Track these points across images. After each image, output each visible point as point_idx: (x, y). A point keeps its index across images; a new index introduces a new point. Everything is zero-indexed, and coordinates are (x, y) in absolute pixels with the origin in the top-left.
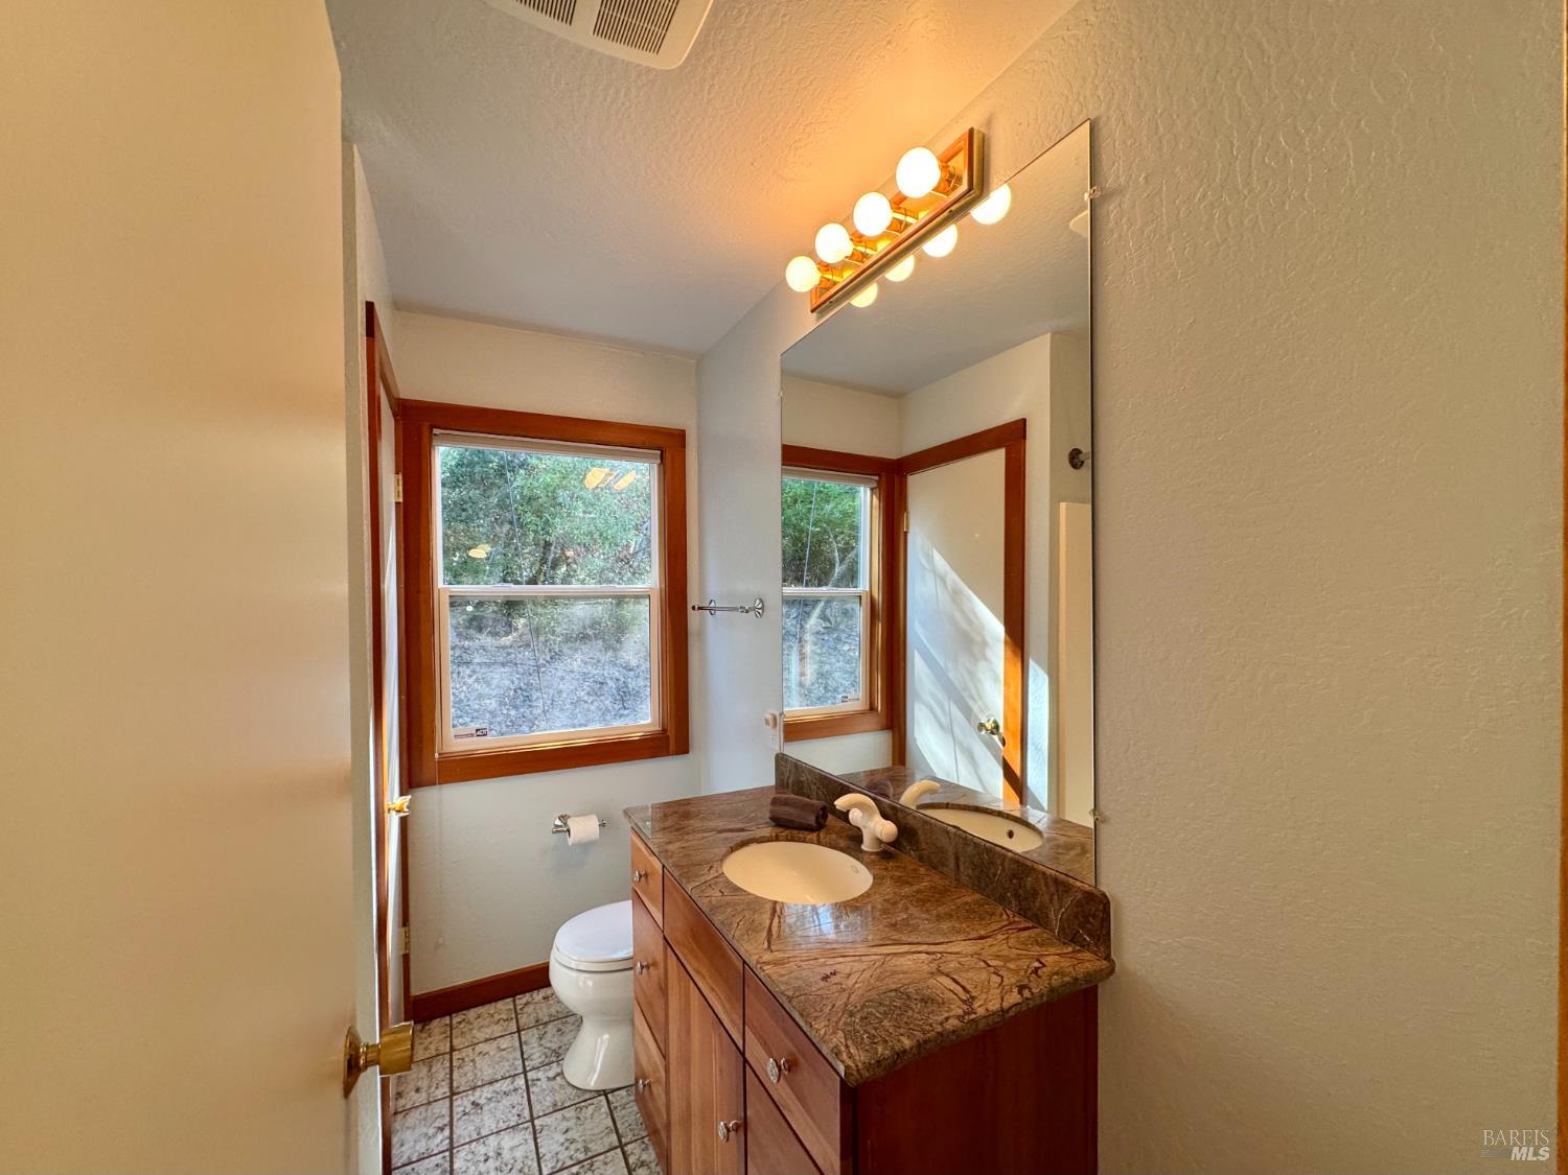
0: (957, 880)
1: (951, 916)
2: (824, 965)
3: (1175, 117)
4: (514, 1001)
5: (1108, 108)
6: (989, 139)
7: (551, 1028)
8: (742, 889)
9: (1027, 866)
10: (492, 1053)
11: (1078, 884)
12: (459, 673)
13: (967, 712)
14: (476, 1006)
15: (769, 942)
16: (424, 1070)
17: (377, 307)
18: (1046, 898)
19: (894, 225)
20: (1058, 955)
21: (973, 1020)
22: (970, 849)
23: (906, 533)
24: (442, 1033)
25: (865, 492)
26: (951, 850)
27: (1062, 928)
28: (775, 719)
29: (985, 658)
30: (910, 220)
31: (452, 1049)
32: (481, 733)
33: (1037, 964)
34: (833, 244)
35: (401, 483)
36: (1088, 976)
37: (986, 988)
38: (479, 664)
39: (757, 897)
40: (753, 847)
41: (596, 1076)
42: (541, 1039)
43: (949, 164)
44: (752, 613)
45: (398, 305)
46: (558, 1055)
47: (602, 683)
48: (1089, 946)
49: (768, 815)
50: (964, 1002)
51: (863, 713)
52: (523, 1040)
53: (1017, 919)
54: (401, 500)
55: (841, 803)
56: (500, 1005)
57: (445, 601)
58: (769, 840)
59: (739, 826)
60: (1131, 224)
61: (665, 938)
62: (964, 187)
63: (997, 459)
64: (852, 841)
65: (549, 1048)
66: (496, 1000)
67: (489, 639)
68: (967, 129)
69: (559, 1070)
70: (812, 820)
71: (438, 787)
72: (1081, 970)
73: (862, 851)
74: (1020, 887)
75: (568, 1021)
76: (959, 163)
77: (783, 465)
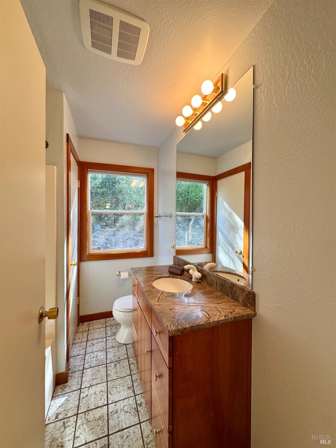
0: (216, 289)
1: (212, 298)
2: (172, 306)
3: (276, 60)
4: (106, 320)
5: (258, 62)
6: (228, 76)
7: (114, 327)
8: (155, 288)
9: (234, 284)
10: (98, 332)
11: (247, 289)
12: (101, 237)
13: (233, 248)
14: (96, 320)
15: (158, 300)
16: (81, 334)
17: (70, 135)
18: (238, 293)
19: (203, 104)
20: (240, 309)
21: (209, 322)
22: (220, 280)
23: (217, 197)
24: (87, 326)
25: (205, 186)
26: (215, 281)
27: (243, 302)
28: (174, 246)
29: (238, 233)
30: (207, 102)
31: (89, 330)
32: (99, 249)
33: (233, 311)
34: (187, 111)
35: (79, 182)
36: (247, 315)
37: (215, 315)
38: (106, 235)
39: (159, 290)
40: (163, 279)
41: (124, 340)
42: (111, 329)
43: (217, 84)
44: (168, 217)
45: (80, 137)
46: (115, 334)
47: (138, 241)
48: (249, 307)
49: (168, 271)
50: (207, 318)
51: (203, 248)
52: (107, 329)
53: (231, 300)
54: (79, 187)
55: (186, 267)
56: (102, 320)
57: (90, 214)
58: (167, 277)
59: (160, 273)
60: (264, 94)
61: (138, 302)
62: (220, 90)
63: (242, 175)
64: (189, 279)
65: (113, 332)
66: (101, 319)
67: (109, 229)
68: (221, 74)
69: (115, 338)
70: (179, 272)
71: (87, 262)
72: (245, 313)
73: (192, 281)
74: (232, 291)
75: (118, 325)
76: (219, 84)
77: (177, 177)
